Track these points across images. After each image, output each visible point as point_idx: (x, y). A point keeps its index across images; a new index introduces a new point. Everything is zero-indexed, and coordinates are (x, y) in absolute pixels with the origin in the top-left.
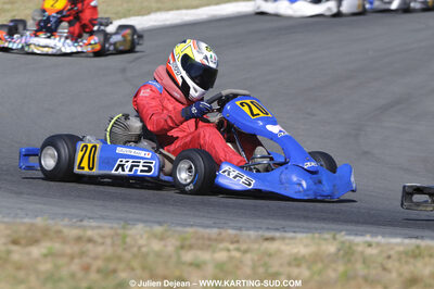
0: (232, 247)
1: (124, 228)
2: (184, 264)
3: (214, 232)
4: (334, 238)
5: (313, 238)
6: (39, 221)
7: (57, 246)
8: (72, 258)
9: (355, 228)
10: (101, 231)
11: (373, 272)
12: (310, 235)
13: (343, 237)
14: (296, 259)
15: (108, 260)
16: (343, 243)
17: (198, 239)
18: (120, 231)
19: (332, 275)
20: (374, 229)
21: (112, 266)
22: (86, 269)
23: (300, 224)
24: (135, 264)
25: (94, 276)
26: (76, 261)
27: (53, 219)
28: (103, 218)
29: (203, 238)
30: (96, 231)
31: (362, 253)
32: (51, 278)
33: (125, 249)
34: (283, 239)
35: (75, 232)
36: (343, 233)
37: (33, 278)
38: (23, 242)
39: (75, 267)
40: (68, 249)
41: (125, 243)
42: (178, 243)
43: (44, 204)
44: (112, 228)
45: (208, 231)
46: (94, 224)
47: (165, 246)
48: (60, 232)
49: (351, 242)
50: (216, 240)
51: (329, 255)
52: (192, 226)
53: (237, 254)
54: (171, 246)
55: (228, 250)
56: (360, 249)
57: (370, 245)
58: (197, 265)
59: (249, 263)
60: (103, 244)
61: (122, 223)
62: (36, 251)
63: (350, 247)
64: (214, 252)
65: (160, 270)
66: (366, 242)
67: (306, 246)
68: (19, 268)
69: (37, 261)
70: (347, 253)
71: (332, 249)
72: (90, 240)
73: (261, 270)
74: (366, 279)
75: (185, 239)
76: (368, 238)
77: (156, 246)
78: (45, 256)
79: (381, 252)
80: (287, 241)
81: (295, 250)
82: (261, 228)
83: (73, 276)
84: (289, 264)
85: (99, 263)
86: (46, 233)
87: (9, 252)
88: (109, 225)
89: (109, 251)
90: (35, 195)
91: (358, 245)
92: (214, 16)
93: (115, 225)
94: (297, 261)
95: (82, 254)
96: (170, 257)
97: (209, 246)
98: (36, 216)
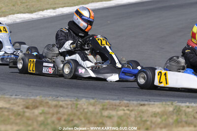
0: (125, 109)
1: (76, 100)
2: (104, 116)
3: (117, 102)
4: (172, 104)
5: (163, 104)
6: (38, 98)
7: (46, 109)
8: (53, 114)
9: (182, 99)
10: (66, 102)
11: (190, 119)
12: (161, 103)
13: (176, 103)
14: (155, 114)
15: (70, 115)
16: (176, 106)
17: (110, 105)
18: (75, 102)
19: (171, 120)
20: (191, 100)
21: (71, 118)
22: (59, 119)
23: (157, 98)
24: (81, 117)
25: (63, 122)
26: (55, 116)
27: (45, 97)
28: (67, 96)
29: (112, 105)
30: (64, 102)
31: (185, 111)
32: (43, 124)
33: (77, 110)
34: (149, 105)
35: (54, 103)
36: (176, 102)
37: (35, 124)
38: (31, 107)
39: (54, 118)
40: (51, 111)
41: (77, 107)
42: (101, 107)
43: (41, 90)
44: (71, 101)
45: (115, 101)
46: (63, 99)
47: (95, 109)
48: (48, 103)
49: (180, 106)
50: (119, 106)
51: (170, 112)
52: (107, 99)
53: (128, 112)
54: (98, 109)
55: (124, 110)
56: (184, 109)
57: (188, 107)
58: (110, 117)
59: (134, 116)
60: (67, 108)
61: (76, 98)
62: (36, 112)
63: (179, 108)
64: (117, 111)
65: (93, 120)
66: (186, 106)
67: (159, 108)
68: (28, 119)
69: (37, 116)
70: (178, 111)
71: (171, 109)
72: (61, 106)
73: (139, 119)
74: (186, 123)
75: (104, 105)
76: (188, 104)
77: (91, 108)
78: (41, 114)
79: (194, 110)
80: (151, 106)
81: (154, 110)
82: (139, 100)
83: (53, 122)
84: (152, 116)
85: (65, 117)
86: (41, 103)
87: (24, 112)
88: (70, 99)
89: (70, 111)
90: (37, 86)
91: (182, 107)
92: (118, 4)
93: (72, 99)
94: (155, 115)
95: (57, 113)
96: (97, 113)
97: (116, 108)
98: (37, 96)
